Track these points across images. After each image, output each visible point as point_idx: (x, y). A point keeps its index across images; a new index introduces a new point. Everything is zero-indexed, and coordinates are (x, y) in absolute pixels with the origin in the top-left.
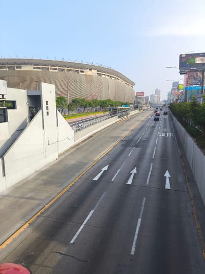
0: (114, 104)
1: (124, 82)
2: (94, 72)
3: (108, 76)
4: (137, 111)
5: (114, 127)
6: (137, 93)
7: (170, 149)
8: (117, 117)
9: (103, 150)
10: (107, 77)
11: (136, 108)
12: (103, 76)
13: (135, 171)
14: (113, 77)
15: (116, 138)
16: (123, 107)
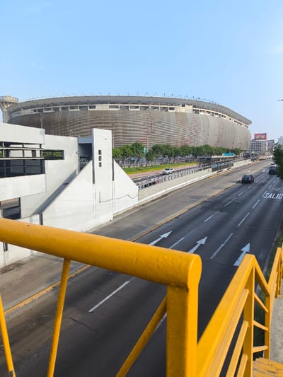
0: (214, 152)
1: (233, 120)
2: (189, 109)
3: (209, 112)
4: (248, 162)
5: (203, 183)
6: (256, 135)
7: (269, 217)
8: (211, 169)
9: (173, 213)
10: (207, 114)
11: (247, 156)
12: (202, 113)
13: (203, 241)
14: (216, 114)
15: (198, 198)
16: (224, 156)
